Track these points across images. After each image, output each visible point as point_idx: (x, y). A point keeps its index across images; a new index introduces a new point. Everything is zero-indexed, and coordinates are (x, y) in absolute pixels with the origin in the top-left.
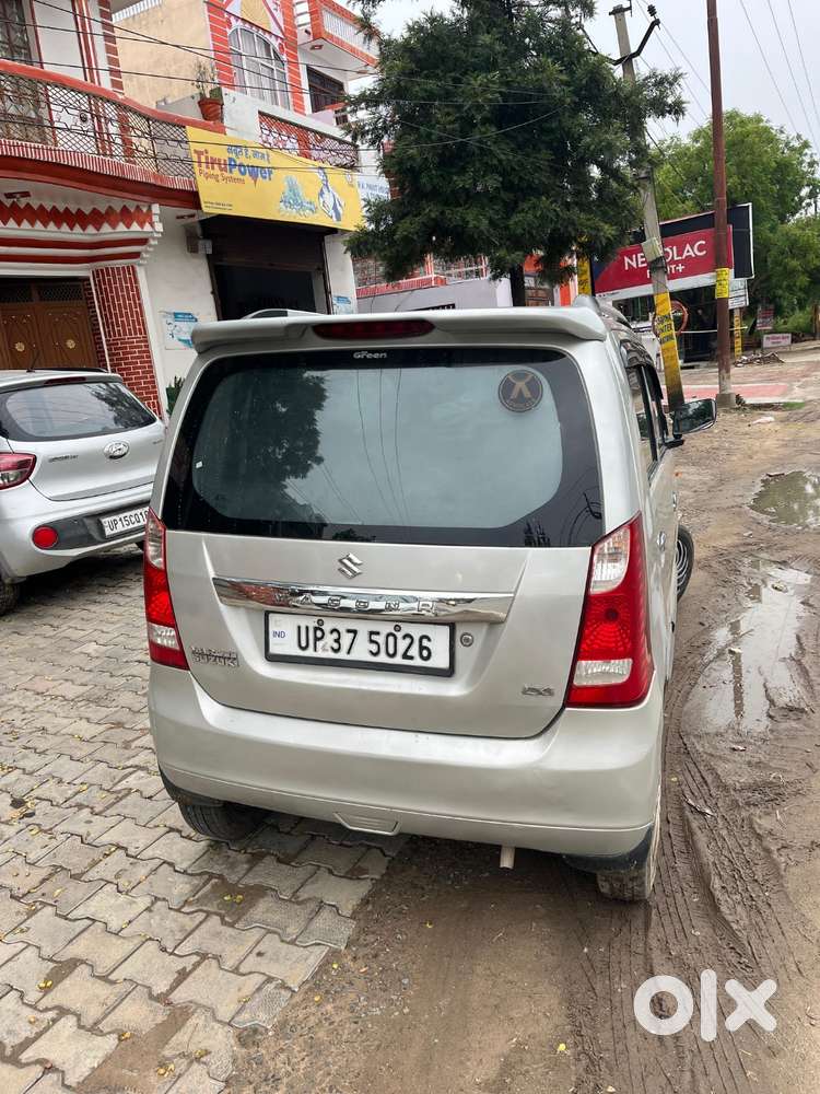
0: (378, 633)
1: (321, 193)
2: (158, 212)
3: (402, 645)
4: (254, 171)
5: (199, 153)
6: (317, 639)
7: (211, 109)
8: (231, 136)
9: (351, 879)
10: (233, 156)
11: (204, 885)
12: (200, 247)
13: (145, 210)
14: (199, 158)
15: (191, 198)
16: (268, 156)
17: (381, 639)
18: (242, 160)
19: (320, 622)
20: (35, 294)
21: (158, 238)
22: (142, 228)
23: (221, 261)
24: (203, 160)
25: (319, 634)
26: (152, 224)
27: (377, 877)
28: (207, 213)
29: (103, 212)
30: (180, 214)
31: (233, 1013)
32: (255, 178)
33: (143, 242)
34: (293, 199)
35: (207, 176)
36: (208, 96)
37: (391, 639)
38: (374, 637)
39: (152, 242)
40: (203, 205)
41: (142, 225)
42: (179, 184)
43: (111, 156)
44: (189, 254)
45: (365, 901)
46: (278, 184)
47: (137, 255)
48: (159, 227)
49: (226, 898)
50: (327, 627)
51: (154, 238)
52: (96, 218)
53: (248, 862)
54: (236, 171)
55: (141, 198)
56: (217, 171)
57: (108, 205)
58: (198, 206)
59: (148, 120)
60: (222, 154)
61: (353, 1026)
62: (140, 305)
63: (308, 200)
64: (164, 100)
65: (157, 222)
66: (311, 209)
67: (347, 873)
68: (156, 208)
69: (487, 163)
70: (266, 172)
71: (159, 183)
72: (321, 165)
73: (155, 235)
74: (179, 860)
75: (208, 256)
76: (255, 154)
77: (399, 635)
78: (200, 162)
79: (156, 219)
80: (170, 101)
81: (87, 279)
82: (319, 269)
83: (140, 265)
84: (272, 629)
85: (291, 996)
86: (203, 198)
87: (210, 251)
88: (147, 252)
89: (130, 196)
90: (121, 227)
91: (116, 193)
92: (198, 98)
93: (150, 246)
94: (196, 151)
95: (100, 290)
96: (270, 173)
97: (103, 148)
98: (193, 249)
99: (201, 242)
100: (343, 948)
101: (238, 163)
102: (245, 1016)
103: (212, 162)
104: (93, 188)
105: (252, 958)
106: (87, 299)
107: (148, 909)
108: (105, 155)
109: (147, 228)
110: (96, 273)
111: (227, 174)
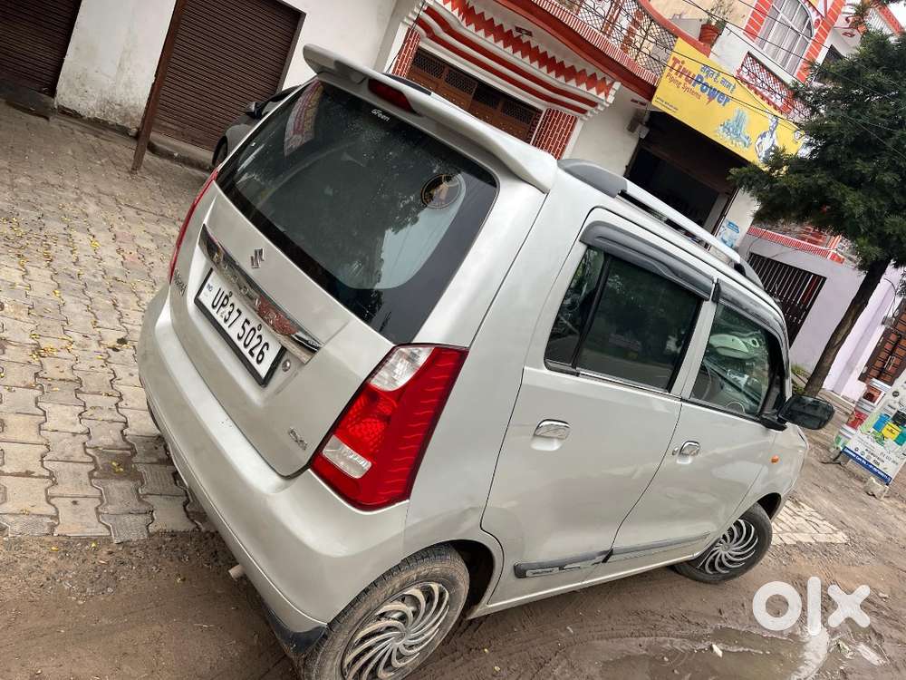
0: (249, 323)
1: (763, 136)
2: (617, 88)
3: (255, 341)
4: (713, 94)
5: (676, 61)
6: (223, 305)
7: (709, 34)
8: (712, 60)
9: (188, 516)
10: (704, 75)
11: (121, 449)
12: (637, 130)
13: (608, 82)
14: (674, 65)
15: (649, 90)
16: (734, 87)
17: (248, 328)
18: (710, 81)
19: (231, 294)
20: (500, 105)
21: (606, 107)
22: (598, 94)
23: (649, 147)
24: (676, 67)
25: (225, 302)
26: (606, 95)
27: (203, 529)
28: (655, 107)
29: (578, 70)
30: (635, 98)
31: (9, 512)
32: (711, 98)
33: (593, 104)
34: (734, 128)
35: (672, 80)
36: (713, 24)
37: (252, 332)
38: (246, 325)
39: (599, 107)
40: (654, 99)
41: (599, 92)
42: (646, 76)
43: (608, 36)
44: (626, 131)
45: (173, 534)
46: (730, 111)
47: (583, 111)
48: (611, 99)
49: (114, 464)
50: (232, 300)
51: (603, 106)
52: (570, 73)
53: (159, 460)
54: (698, 86)
55: (610, 73)
56: (682, 80)
57: (583, 68)
58: (650, 98)
59: (652, 21)
60: (695, 69)
61: (44, 579)
62: (564, 147)
63: (747, 135)
64: (680, 15)
65: (612, 94)
66: (745, 143)
67: (193, 512)
68: (617, 85)
69: (895, 162)
70: (723, 98)
71: (630, 68)
72: (779, 115)
73: (605, 103)
74: (133, 428)
75: (640, 139)
76: (724, 81)
77: (258, 333)
78: (672, 68)
79: (612, 92)
80: (684, 17)
81: (541, 112)
82: (727, 193)
83: (581, 119)
84: (209, 281)
85: (47, 534)
86: (657, 94)
87: (643, 136)
88: (591, 112)
89: (602, 67)
90: (583, 87)
91: (594, 61)
92: (705, 23)
93: (596, 110)
94: (674, 59)
95: (544, 124)
96: (727, 100)
97: (606, 29)
98: (632, 128)
99: (640, 126)
100: (115, 542)
101: (704, 82)
102: (11, 519)
103: (681, 72)
104: (579, 51)
105: (68, 501)
106: (532, 125)
107: (74, 434)
108: (604, 33)
109: (602, 96)
110: (549, 111)
111: (688, 85)
